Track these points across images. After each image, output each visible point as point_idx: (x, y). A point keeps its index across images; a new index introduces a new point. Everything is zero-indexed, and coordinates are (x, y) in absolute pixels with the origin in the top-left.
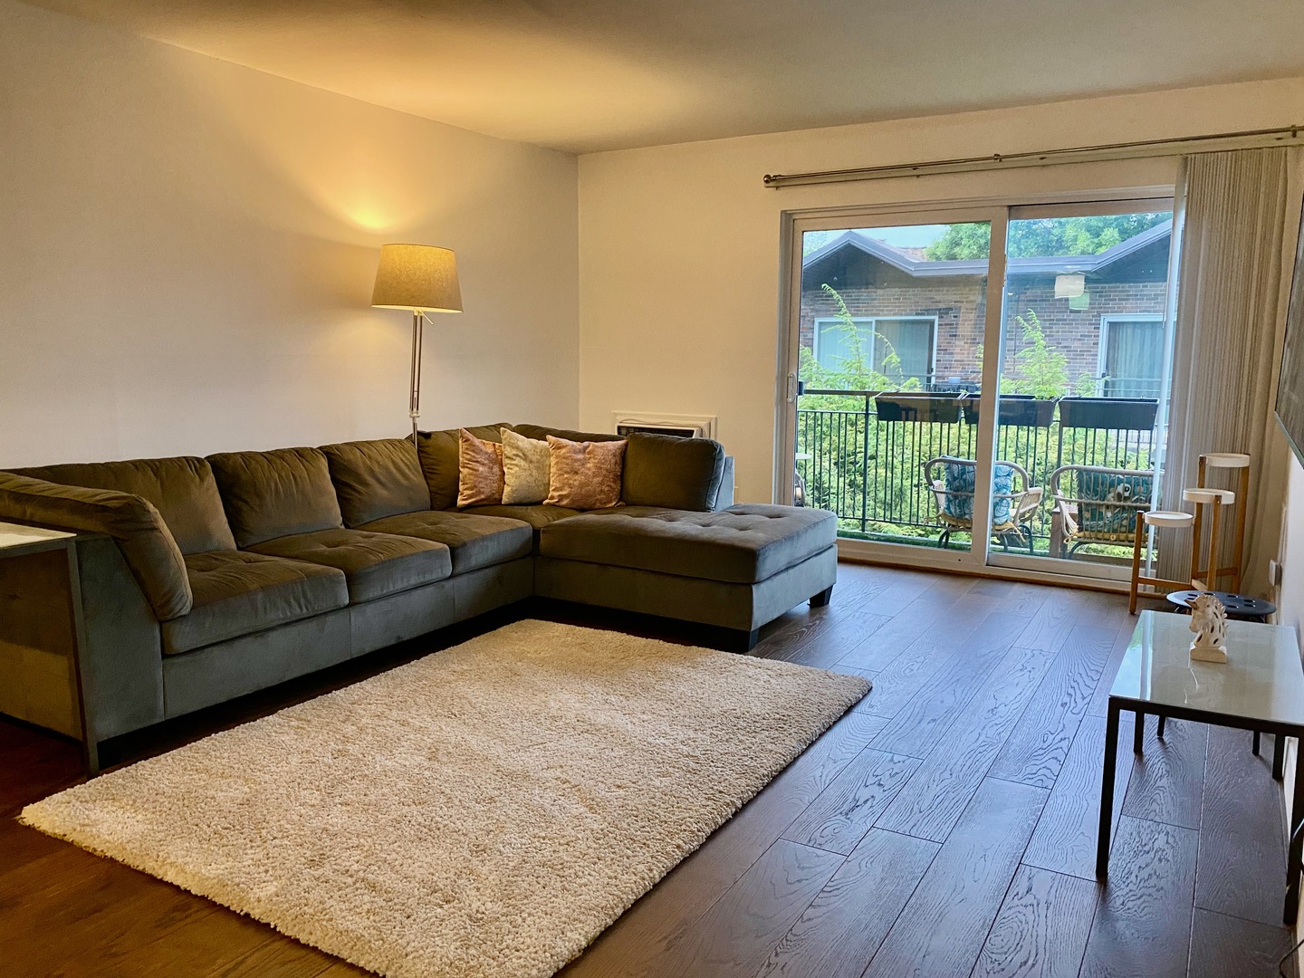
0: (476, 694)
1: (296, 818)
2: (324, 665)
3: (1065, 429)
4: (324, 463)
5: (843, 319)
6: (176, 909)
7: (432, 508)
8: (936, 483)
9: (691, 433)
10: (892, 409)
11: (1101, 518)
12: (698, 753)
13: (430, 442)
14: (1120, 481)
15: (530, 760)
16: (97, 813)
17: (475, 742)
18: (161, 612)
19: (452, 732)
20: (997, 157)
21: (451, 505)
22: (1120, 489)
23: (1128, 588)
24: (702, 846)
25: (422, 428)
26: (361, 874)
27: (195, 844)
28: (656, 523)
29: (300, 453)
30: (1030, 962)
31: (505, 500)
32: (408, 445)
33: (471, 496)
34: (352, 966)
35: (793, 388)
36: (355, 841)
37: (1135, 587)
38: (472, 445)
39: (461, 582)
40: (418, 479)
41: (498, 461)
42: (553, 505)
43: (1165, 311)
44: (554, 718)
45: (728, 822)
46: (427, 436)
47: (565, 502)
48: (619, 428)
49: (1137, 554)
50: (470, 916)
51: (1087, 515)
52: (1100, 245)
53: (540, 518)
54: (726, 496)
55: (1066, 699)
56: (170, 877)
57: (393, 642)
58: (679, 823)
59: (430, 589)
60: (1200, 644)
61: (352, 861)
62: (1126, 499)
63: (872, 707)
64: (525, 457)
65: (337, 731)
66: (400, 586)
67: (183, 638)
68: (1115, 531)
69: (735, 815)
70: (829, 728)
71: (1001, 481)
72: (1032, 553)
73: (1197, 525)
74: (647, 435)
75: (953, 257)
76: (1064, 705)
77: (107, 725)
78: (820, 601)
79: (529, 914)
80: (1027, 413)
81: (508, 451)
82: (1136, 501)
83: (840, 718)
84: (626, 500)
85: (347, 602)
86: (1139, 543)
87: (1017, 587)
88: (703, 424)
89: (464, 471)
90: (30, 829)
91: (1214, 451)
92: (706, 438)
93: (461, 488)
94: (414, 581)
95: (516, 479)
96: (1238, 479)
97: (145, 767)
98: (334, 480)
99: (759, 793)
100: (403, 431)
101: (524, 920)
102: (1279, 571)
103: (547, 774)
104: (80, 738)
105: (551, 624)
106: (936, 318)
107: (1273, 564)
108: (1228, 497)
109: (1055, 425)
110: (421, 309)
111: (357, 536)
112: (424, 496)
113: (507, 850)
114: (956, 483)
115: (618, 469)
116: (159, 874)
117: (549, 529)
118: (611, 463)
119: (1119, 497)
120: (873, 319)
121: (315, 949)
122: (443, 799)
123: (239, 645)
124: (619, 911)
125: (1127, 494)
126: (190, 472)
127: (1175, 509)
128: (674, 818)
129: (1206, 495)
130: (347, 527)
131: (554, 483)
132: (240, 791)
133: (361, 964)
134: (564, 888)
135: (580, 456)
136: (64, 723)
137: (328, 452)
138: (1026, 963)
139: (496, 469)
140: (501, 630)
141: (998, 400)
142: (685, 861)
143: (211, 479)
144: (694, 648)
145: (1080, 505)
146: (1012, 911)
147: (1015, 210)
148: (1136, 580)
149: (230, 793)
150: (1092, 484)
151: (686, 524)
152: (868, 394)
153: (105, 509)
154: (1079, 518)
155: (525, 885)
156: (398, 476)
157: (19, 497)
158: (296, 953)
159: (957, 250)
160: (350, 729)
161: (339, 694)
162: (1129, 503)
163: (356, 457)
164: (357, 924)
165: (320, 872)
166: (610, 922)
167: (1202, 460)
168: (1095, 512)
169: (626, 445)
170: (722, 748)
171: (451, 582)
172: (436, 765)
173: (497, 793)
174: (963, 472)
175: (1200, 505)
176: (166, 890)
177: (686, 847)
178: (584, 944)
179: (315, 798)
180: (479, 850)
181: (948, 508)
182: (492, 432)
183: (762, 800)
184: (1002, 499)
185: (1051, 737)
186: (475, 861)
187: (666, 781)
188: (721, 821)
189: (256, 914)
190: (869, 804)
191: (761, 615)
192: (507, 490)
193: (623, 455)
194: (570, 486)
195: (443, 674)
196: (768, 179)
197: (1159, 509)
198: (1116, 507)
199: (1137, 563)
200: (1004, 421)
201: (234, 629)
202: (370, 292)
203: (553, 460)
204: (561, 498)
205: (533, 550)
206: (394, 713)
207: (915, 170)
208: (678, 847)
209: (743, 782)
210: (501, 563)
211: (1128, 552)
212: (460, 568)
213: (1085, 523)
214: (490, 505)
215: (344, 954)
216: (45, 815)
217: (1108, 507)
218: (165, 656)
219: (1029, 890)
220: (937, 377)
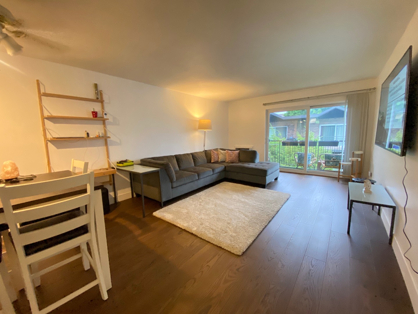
0: (219, 194)
1: (196, 216)
2: (194, 189)
3: (319, 147)
4: (191, 156)
5: (272, 127)
6: (180, 231)
7: (207, 163)
8: (295, 157)
9: (249, 149)
10: (284, 144)
11: (330, 163)
12: (262, 207)
13: (207, 152)
14: (334, 156)
15: (232, 207)
16: (165, 214)
17: (222, 203)
18: (171, 181)
19: (218, 202)
20: (308, 98)
21: (210, 162)
22: (334, 158)
23: (337, 177)
24: (268, 224)
25: (206, 149)
26: (210, 227)
27: (181, 220)
28: (246, 165)
29: (188, 154)
30: (339, 250)
31: (219, 161)
32: (203, 152)
33: (214, 161)
34: (212, 244)
35: (268, 141)
36: (207, 221)
37: (339, 177)
38: (214, 152)
39: (214, 175)
40: (205, 158)
41: (218, 155)
42: (227, 162)
43: (344, 123)
44: (234, 200)
45: (271, 220)
46: (206, 151)
47: (229, 162)
48: (236, 148)
49: (339, 170)
50: (230, 235)
51: (327, 163)
52: (318, 112)
53: (226, 164)
54: (257, 160)
55: (330, 198)
56: (178, 225)
57: (204, 185)
58: (263, 220)
59: (210, 177)
60: (366, 189)
61: (207, 224)
62: (335, 160)
63: (292, 199)
64: (222, 154)
65: (199, 201)
66: (205, 176)
67: (175, 185)
68: (332, 166)
69: (272, 219)
70: (285, 203)
71: (309, 157)
72: (314, 170)
73: (352, 165)
74: (243, 150)
75: (288, 116)
76: (330, 199)
77: (164, 199)
78: (276, 179)
79: (241, 236)
80: (313, 144)
81: (219, 153)
82: (337, 160)
83: (286, 201)
84: (240, 161)
85: (198, 179)
86: (340, 168)
87: (314, 176)
88: (251, 147)
89: (212, 157)
90: (154, 216)
91: (355, 151)
92: (252, 150)
93: (212, 159)
94: (207, 175)
95: (221, 158)
96: (361, 156)
97: (170, 206)
98: (193, 159)
99: (275, 215)
100: (202, 150)
101: (240, 237)
102: (371, 174)
103: (236, 210)
104: (160, 201)
105: (229, 183)
106: (287, 127)
107: (370, 173)
108: (359, 159)
109: (317, 147)
110: (205, 130)
111: (197, 168)
112: (206, 161)
113: (233, 223)
114: (300, 157)
115: (238, 155)
116: (177, 225)
117: (228, 166)
118: (237, 155)
119: (334, 159)
120: (275, 127)
121: (205, 240)
122: (220, 214)
123: (183, 186)
124: (256, 236)
125: (335, 159)
126: (172, 158)
127: (346, 162)
128: (261, 219)
129: (354, 159)
130: (195, 166)
131: (227, 158)
132: (186, 211)
133: (214, 243)
134: (245, 231)
135: (232, 154)
136: (157, 199)
137: (192, 154)
138: (338, 250)
139: (217, 156)
140: (221, 183)
141: (309, 141)
142: (265, 227)
143: (175, 159)
144: (255, 187)
145: (325, 161)
146: (332, 240)
147: (312, 107)
148: (339, 175)
149: (185, 211)
150: (327, 157)
151: (252, 165)
152: (280, 141)
153: (164, 164)
154: (325, 163)
155: (238, 230)
156: (202, 158)
157: (150, 162)
158: (202, 240)
159: (289, 115)
160: (201, 201)
161: (197, 194)
162: (335, 161)
163: (196, 154)
164: (212, 236)
165: (202, 226)
166: (255, 238)
167: (353, 152)
168: (328, 162)
169: (239, 152)
170: (266, 206)
171: (212, 175)
172: (217, 207)
173: (228, 213)
174: (301, 155)
175: (353, 161)
176: (178, 228)
177: (265, 225)
178: (252, 242)
179: (198, 213)
180: (229, 223)
181: (298, 162)
182: (217, 150)
183: (276, 216)
184: (309, 160)
185: (329, 206)
186: (228, 225)
187: (258, 212)
188: (270, 220)
189: (194, 233)
190: (297, 218)
191: (268, 182)
192: (219, 160)
193: (239, 153)
194: (230, 159)
195: (213, 191)
196: (264, 104)
197: (343, 162)
198: (333, 161)
199: (339, 172)
200: (310, 145)
201: (182, 183)
202: (197, 127)
203: (227, 154)
204: (229, 161)
205: (225, 170)
206: (207, 198)
207: (292, 101)
208: (264, 224)
209: (272, 213)
210: (220, 172)
211: (337, 170)
212: (214, 173)
213: (326, 164)
214: (217, 162)
215: (210, 241)
216: (157, 214)
217: (331, 161)
218: (172, 188)
219: (334, 236)
220: (288, 137)
